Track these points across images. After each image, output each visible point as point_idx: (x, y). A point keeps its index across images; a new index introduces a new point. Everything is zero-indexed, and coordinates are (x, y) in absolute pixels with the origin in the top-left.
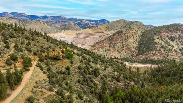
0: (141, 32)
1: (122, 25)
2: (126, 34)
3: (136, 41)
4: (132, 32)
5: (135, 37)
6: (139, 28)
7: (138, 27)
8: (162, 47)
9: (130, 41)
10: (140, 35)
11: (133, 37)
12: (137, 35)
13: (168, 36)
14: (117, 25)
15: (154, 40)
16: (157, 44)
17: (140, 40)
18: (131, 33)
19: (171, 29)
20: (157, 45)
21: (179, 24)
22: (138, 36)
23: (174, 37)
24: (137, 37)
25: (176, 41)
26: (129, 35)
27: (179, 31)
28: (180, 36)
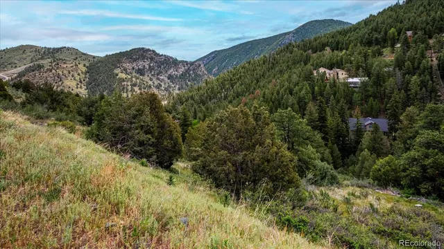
0: (84, 65)
1: (33, 55)
2: (53, 71)
3: (81, 82)
4: (65, 66)
5: (76, 75)
6: (77, 58)
7: (74, 57)
8: (135, 85)
9: (68, 84)
10: (84, 71)
11: (73, 76)
12: (80, 72)
13: (133, 68)
14: (17, 57)
15: (117, 75)
16: (124, 81)
17: (87, 79)
18: (64, 68)
19: (134, 57)
20: (125, 83)
21: (143, 49)
22: (82, 72)
23: (144, 69)
24: (79, 75)
25: (146, 74)
26: (61, 73)
27: (147, 59)
28: (150, 66)
